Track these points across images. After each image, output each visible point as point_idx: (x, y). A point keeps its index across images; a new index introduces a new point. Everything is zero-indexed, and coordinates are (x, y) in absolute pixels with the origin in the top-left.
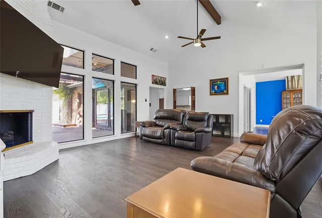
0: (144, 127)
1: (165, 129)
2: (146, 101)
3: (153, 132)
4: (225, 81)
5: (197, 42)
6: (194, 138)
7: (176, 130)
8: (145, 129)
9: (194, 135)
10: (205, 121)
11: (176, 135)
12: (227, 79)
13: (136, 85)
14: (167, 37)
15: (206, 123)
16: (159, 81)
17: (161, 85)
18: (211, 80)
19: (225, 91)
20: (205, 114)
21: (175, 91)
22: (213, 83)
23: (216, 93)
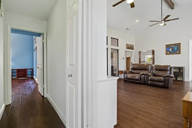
0: (126, 74)
1: (140, 75)
2: (123, 59)
3: (133, 76)
4: (178, 45)
5: (162, 23)
6: (163, 80)
7: (149, 76)
8: (127, 75)
9: (163, 79)
10: (168, 71)
11: (149, 78)
12: (180, 44)
13: (118, 50)
14: (137, 21)
15: (169, 72)
16: (130, 47)
17: (131, 49)
18: (166, 45)
19: (178, 52)
20: (167, 66)
21: (140, 52)
22: (168, 46)
23: (171, 53)
